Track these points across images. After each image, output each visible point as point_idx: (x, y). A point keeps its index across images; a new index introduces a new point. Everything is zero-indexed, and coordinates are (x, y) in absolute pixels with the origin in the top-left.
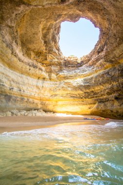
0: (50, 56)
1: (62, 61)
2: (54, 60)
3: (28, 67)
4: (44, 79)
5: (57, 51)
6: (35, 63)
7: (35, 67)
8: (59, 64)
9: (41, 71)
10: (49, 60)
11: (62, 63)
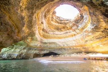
0: (67, 25)
1: (73, 22)
2: (70, 25)
3: (65, 35)
4: (75, 35)
5: (68, 21)
6: (66, 31)
7: (67, 33)
8: (74, 25)
9: (70, 33)
10: (68, 27)
11: (75, 23)
